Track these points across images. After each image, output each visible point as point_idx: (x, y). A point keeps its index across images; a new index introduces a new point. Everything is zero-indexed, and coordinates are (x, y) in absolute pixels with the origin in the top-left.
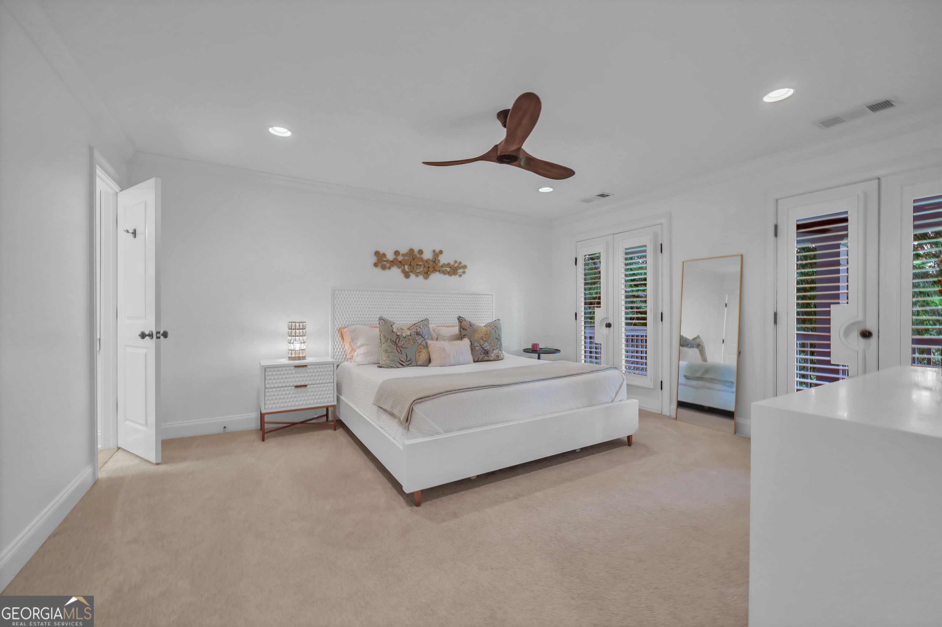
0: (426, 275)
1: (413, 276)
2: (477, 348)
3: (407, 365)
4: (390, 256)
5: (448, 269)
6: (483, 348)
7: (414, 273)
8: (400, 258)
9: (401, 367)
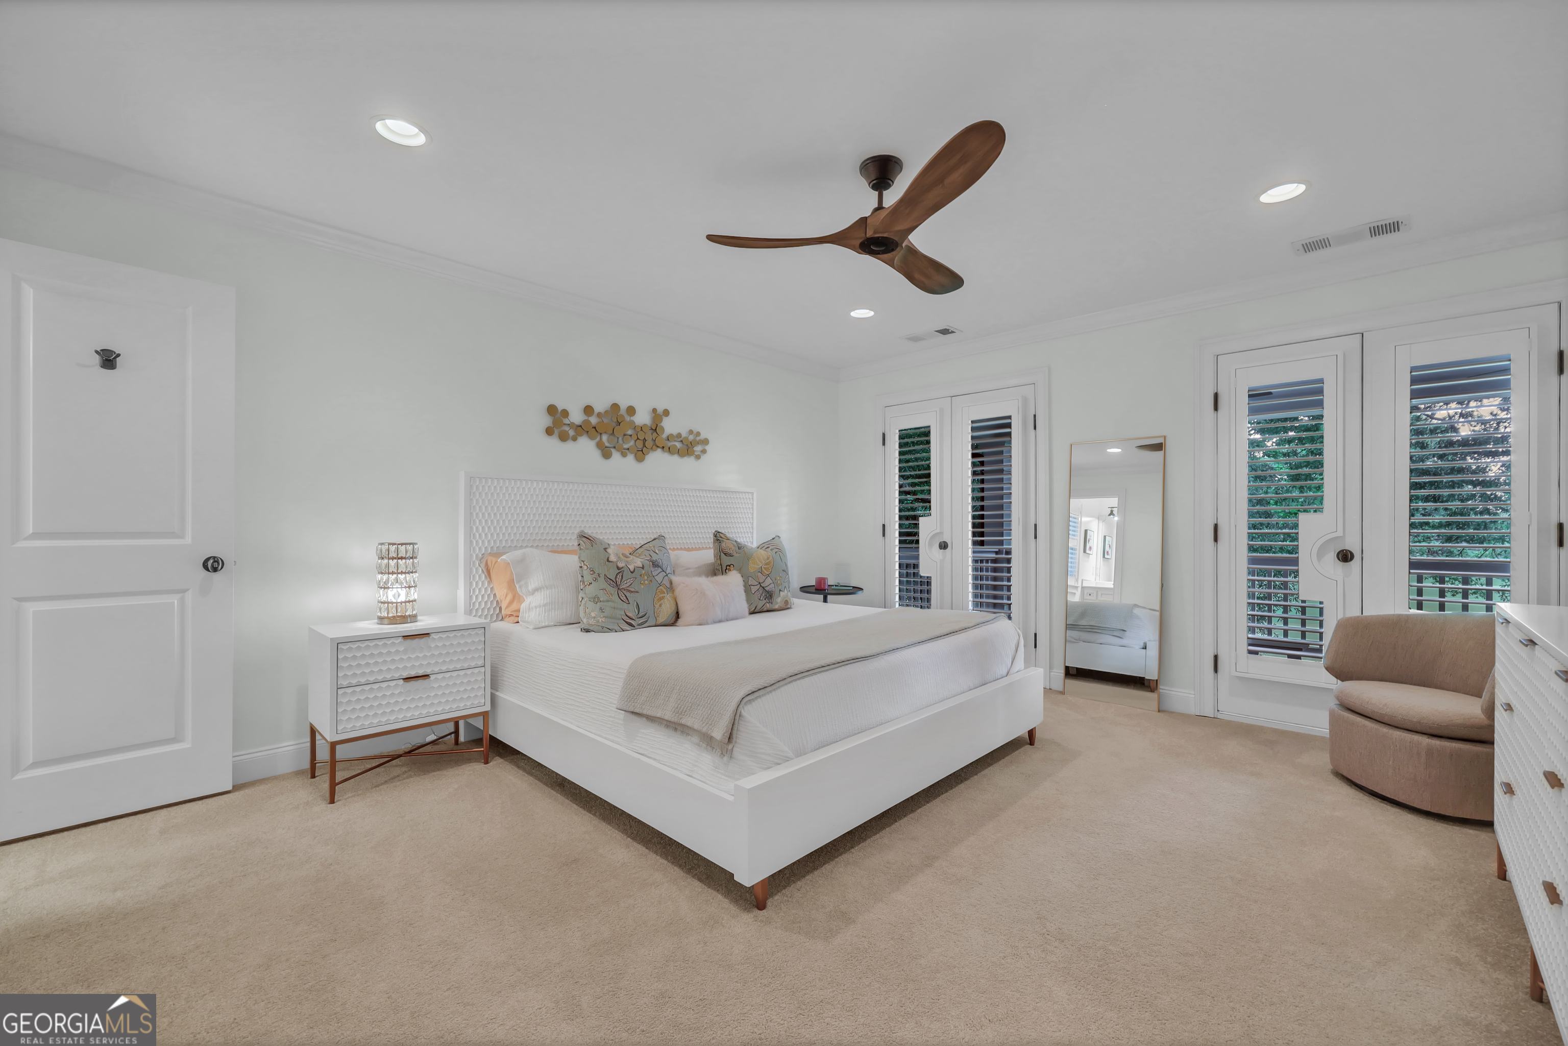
0: (640, 454)
1: (616, 455)
2: (754, 589)
3: (639, 625)
4: (576, 417)
5: (678, 445)
6: (763, 588)
7: (618, 451)
8: (593, 420)
9: (628, 629)
